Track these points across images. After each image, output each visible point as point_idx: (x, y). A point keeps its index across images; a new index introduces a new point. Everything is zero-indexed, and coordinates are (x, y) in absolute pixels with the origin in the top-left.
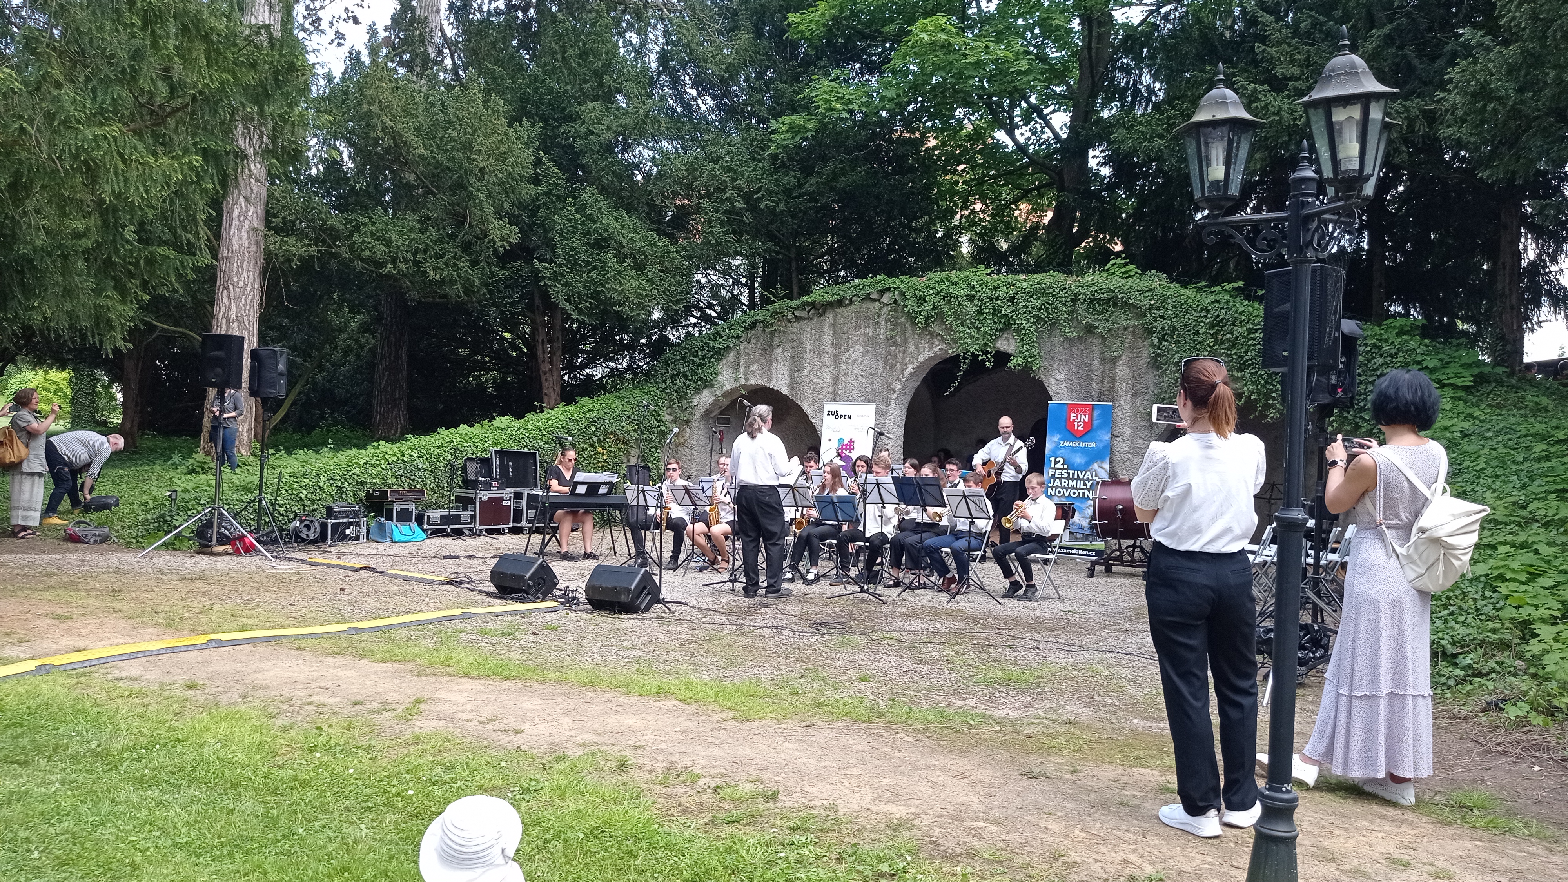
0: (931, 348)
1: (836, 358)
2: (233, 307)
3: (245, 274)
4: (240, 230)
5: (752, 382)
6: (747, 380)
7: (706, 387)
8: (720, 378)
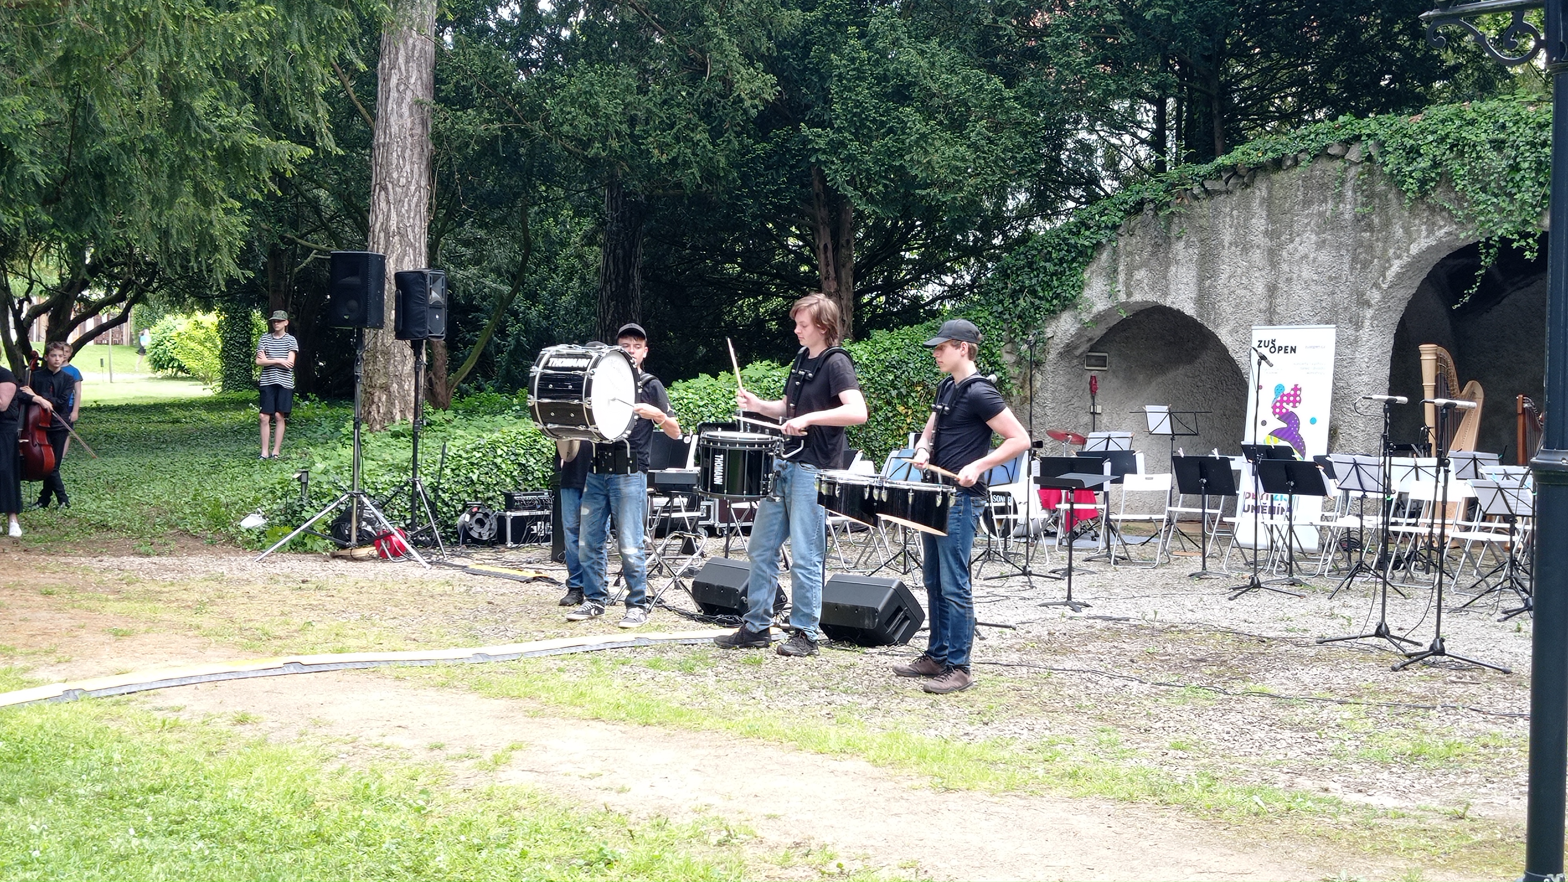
0: (1431, 232)
1: (1273, 257)
2: (393, 215)
3: (408, 168)
4: (399, 104)
5: (1137, 297)
6: (1129, 294)
7: (1065, 308)
8: (1087, 293)
